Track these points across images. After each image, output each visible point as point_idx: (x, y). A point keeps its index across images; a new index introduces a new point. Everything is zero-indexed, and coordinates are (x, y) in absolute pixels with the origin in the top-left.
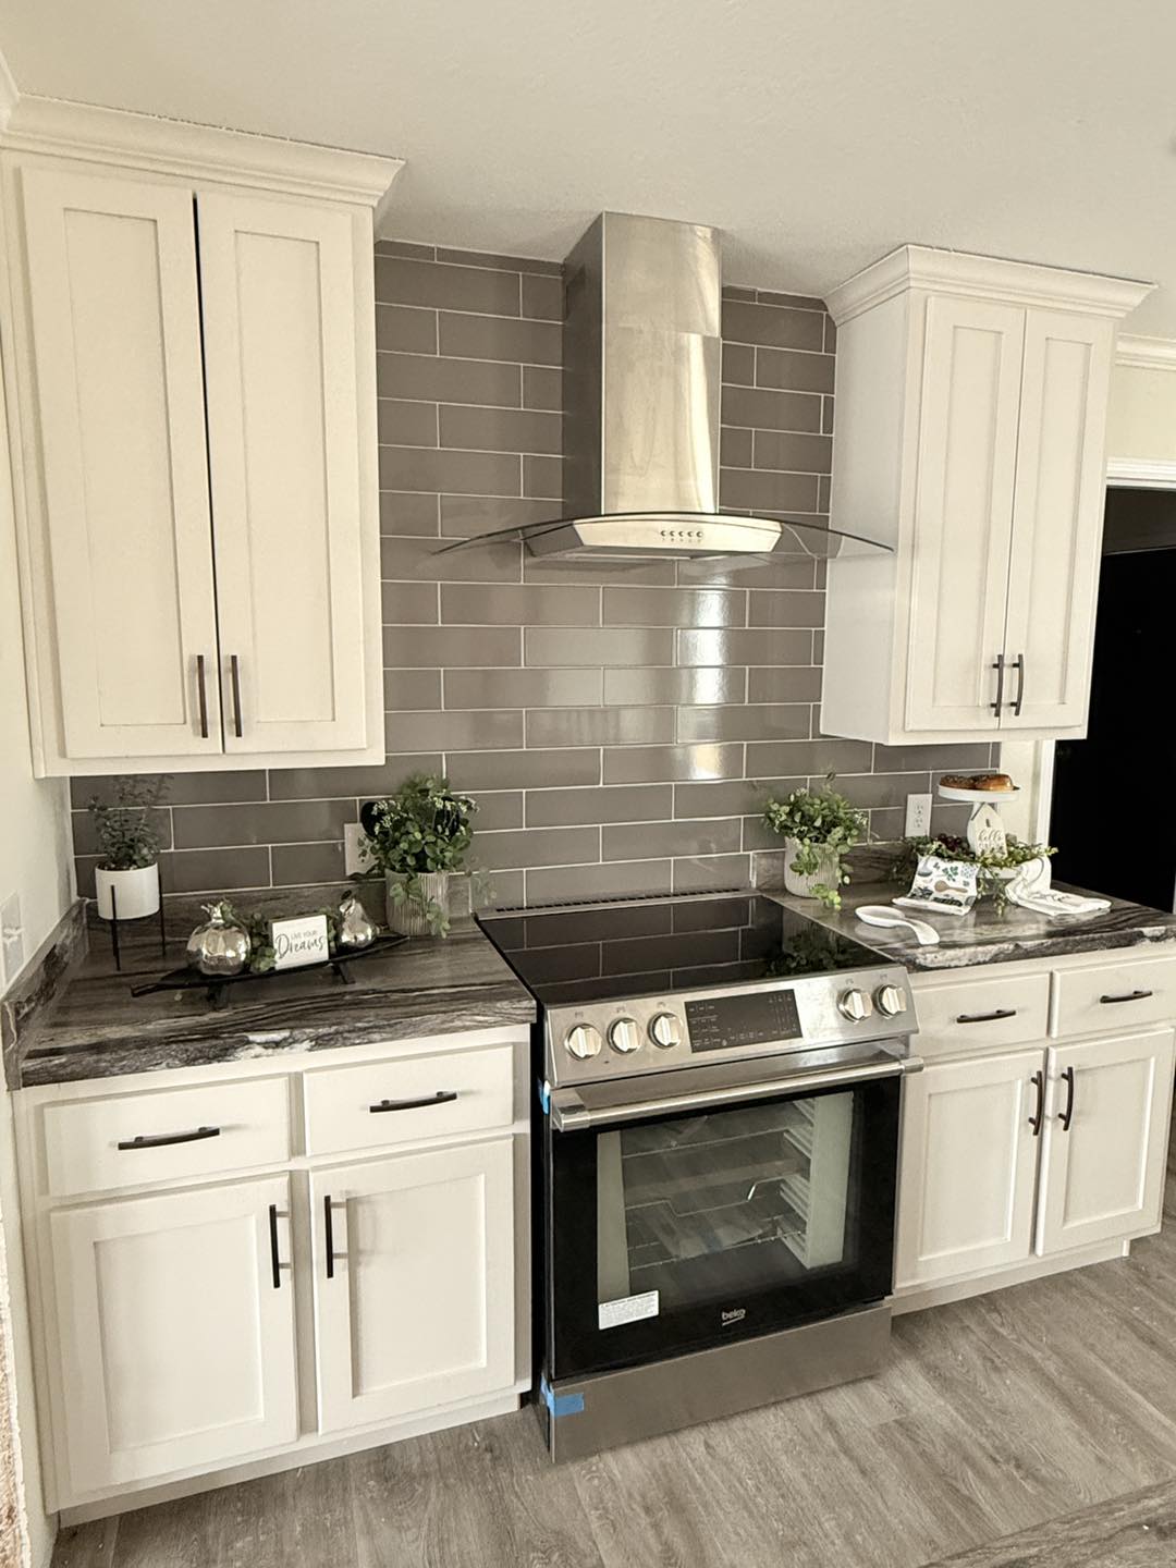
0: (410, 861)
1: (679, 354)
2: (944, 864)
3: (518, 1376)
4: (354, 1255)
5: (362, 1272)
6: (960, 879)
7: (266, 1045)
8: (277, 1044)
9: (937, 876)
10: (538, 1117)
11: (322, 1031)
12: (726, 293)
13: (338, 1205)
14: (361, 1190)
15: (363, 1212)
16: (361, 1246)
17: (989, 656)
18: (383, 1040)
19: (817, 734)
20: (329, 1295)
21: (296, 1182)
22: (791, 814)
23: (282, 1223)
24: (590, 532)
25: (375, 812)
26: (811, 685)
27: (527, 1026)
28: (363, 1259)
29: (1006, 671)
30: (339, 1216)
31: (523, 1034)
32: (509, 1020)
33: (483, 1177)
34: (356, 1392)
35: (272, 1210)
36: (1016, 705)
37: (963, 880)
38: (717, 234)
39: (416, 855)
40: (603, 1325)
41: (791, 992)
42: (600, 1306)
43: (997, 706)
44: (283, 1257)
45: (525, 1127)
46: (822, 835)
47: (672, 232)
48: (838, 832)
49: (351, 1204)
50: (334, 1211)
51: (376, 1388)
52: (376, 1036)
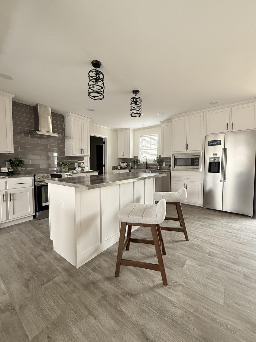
0: (17, 165)
1: (48, 118)
2: (78, 168)
3: (33, 213)
4: (13, 200)
5: (14, 202)
6: (79, 169)
7: (2, 177)
8: (4, 177)
9: (77, 169)
10: (35, 185)
11: (9, 176)
12: (52, 112)
13: (12, 194)
14: (14, 193)
15: (15, 195)
16: (14, 199)
17: (80, 149)
18: (17, 177)
19: (65, 156)
20: (10, 204)
21: (6, 192)
22: (62, 163)
23: (5, 196)
24: (38, 132)
25: (11, 160)
26: (64, 151)
27: (33, 177)
28: (14, 200)
29: (82, 150)
30: (12, 195)
31: (33, 178)
32: (31, 176)
33: (29, 192)
34: (14, 215)
35: (3, 194)
36: (83, 153)
37: (80, 169)
38: (51, 108)
39: (17, 164)
40: (43, 206)
41: (61, 174)
42: (43, 204)
43: (81, 153)
44: (5, 200)
45: (33, 187)
46: (66, 165)
47: (46, 107)
48: (67, 165)
49: (13, 194)
50: (11, 195)
51: (16, 214)
52: (16, 177)
